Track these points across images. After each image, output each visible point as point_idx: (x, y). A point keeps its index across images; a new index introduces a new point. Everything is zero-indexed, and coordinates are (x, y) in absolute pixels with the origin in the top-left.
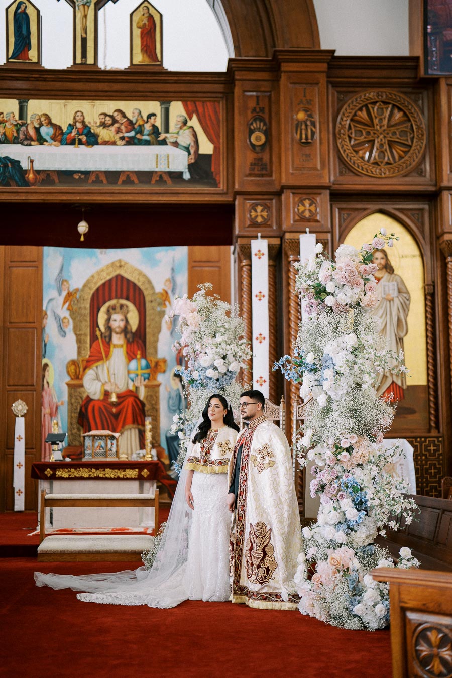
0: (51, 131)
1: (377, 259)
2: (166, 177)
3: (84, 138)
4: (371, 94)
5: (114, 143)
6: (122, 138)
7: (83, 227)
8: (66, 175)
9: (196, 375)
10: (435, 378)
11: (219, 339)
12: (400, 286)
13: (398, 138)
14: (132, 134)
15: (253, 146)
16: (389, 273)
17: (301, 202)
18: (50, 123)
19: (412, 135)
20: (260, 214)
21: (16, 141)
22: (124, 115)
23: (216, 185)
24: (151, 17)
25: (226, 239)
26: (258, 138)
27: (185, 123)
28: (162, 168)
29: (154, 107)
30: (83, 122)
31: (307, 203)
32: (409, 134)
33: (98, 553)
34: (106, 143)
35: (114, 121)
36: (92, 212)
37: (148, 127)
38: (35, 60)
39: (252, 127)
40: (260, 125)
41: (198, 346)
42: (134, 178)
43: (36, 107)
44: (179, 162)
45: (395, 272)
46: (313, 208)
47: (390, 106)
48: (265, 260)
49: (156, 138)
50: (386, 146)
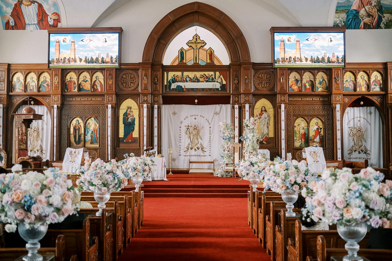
0: (189, 79)
2: (215, 90)
3: (196, 81)
4: (262, 71)
5: (203, 82)
6: (205, 81)
7: (196, 101)
8: (193, 90)
9: (224, 137)
10: (275, 136)
11: (229, 131)
12: (268, 115)
13: (268, 81)
14: (207, 79)
16: (266, 112)
17: (246, 97)
18: (189, 77)
20: (236, 99)
21: (181, 81)
22: (205, 75)
23: (227, 91)
24: (211, 51)
25: (228, 103)
26: (236, 82)
27: (219, 77)
28: (214, 87)
29: (212, 73)
30: (196, 77)
31: (247, 97)
32: (270, 80)
33: (202, 173)
34: (201, 82)
35: (203, 77)
36: (198, 98)
37: (211, 78)
38: (185, 62)
39: (235, 79)
40: (237, 79)
41: (224, 132)
42: (208, 90)
43: (186, 74)
44: (218, 86)
46: (248, 98)
47: (266, 74)
48: (238, 109)
49: (213, 80)
50: (265, 83)
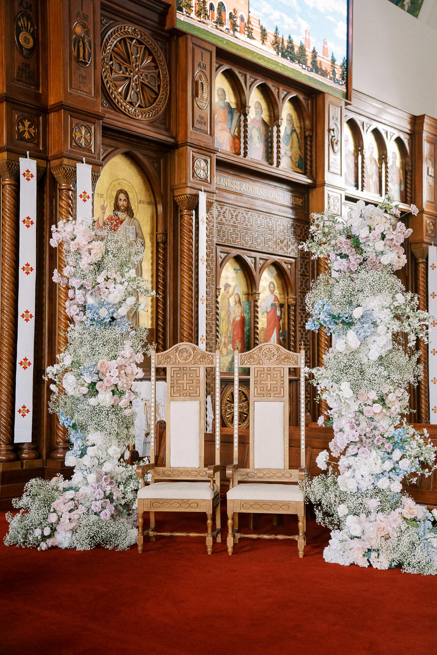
1: (121, 199)
12: (138, 231)
13: (148, 82)
15: (21, 46)
16: (130, 216)
17: (78, 127)
19: (159, 83)
20: (27, 130)
26: (26, 40)
31: (83, 130)
32: (157, 82)
39: (20, 24)
40: (28, 25)
45: (134, 216)
46: (87, 137)
47: (144, 46)
50: (140, 88)
